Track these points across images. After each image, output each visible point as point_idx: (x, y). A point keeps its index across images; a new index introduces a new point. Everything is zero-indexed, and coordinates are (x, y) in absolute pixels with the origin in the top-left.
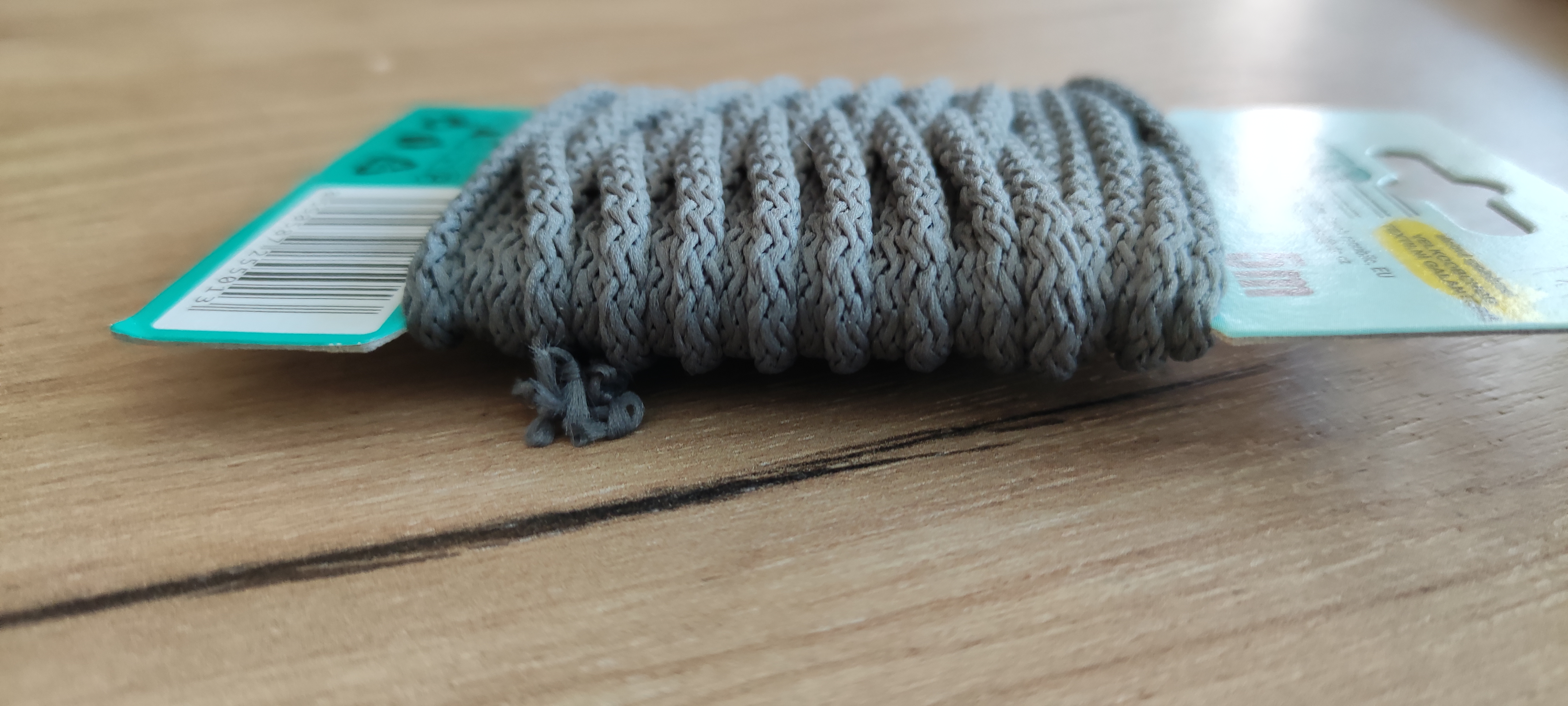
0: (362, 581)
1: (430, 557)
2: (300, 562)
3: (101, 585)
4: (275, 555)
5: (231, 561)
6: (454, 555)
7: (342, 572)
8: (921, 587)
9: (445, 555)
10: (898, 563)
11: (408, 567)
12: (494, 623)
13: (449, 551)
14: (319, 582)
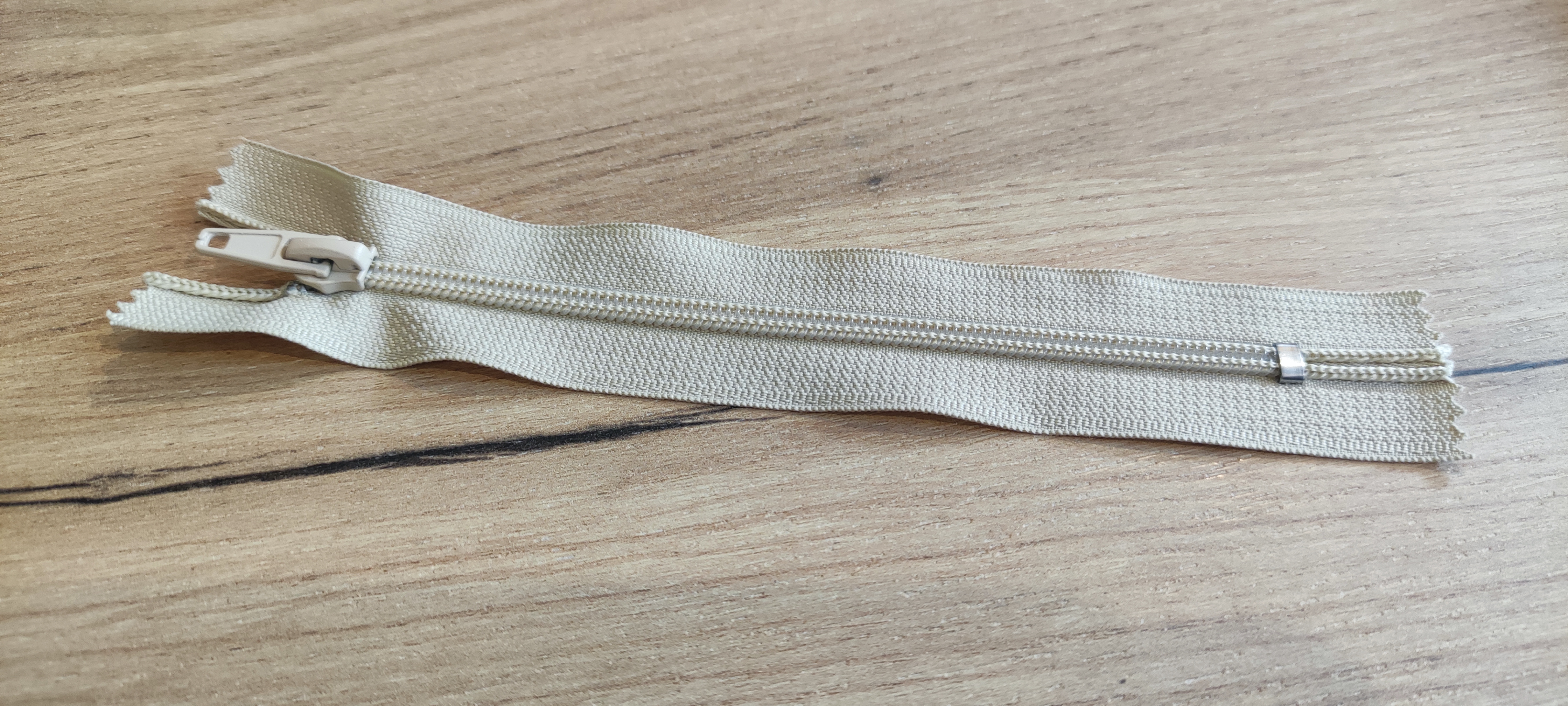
0: (449, 470)
1: (479, 459)
2: (421, 453)
3: (334, 455)
4: (410, 446)
5: (391, 447)
6: (490, 458)
7: (439, 462)
8: (695, 514)
9: (486, 458)
10: (689, 497)
11: (469, 464)
12: (502, 507)
13: (489, 456)
14: (428, 468)
